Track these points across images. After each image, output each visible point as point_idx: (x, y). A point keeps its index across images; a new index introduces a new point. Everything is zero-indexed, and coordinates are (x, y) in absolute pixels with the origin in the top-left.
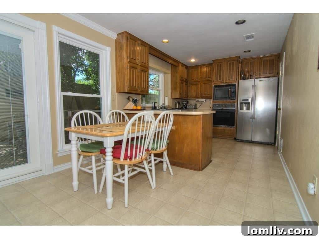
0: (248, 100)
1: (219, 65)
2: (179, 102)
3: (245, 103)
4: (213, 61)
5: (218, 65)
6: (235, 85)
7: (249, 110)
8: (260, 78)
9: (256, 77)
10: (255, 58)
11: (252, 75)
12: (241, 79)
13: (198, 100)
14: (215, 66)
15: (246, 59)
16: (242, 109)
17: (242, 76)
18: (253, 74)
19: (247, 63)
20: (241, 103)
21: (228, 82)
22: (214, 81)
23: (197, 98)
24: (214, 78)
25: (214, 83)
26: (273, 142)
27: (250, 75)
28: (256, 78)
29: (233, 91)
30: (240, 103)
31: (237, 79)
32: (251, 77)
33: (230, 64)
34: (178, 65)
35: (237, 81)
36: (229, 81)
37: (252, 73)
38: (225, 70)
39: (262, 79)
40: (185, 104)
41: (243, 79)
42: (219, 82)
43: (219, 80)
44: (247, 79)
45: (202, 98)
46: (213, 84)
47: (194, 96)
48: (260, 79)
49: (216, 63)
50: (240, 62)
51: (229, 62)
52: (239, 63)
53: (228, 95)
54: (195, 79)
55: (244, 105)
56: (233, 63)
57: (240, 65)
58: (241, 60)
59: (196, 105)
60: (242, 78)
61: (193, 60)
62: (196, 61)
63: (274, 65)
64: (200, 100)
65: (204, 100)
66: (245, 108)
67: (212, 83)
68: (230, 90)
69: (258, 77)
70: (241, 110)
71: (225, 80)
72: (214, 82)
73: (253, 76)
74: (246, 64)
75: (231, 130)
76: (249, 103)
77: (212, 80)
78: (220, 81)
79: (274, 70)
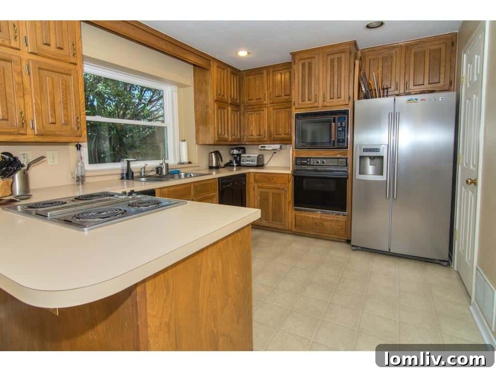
0: (377, 150)
1: (307, 66)
2: (217, 153)
3: (370, 157)
4: (293, 55)
5: (303, 65)
6: (346, 112)
7: (382, 174)
8: (409, 94)
9: (397, 92)
10: (394, 47)
11: (387, 88)
12: (359, 99)
13: (264, 147)
14: (298, 69)
15: (372, 50)
16: (362, 171)
17: (363, 89)
18: (391, 85)
19: (374, 59)
20: (361, 158)
21: (328, 104)
22: (296, 104)
23: (260, 141)
24: (296, 97)
25: (296, 109)
26: (446, 258)
27: (383, 89)
28: (397, 95)
29: (341, 126)
30: (359, 157)
31: (349, 99)
32: (384, 92)
33: (332, 61)
34: (210, 65)
35: (351, 104)
36: (330, 102)
37: (386, 84)
38: (321, 75)
39: (414, 97)
40: (238, 155)
41: (366, 97)
42: (308, 104)
43: (307, 102)
44: (376, 97)
45: (273, 141)
46: (293, 108)
47: (256, 137)
48: (409, 97)
49: (300, 60)
50: (359, 58)
51: (330, 58)
52: (356, 58)
53: (330, 137)
54: (257, 99)
55: (368, 161)
56: (339, 59)
57: (357, 62)
58: (359, 54)
59: (260, 158)
60: (362, 96)
61: (243, 53)
62: (250, 56)
63: (443, 64)
64: (269, 147)
65: (277, 146)
66: (370, 169)
67: (291, 108)
68: (333, 124)
69: (402, 91)
70: (360, 174)
71: (321, 99)
72: (297, 106)
73: (389, 89)
74: (372, 62)
75: (338, 221)
76: (382, 158)
77: (291, 101)
78: (310, 104)
79: (442, 76)
